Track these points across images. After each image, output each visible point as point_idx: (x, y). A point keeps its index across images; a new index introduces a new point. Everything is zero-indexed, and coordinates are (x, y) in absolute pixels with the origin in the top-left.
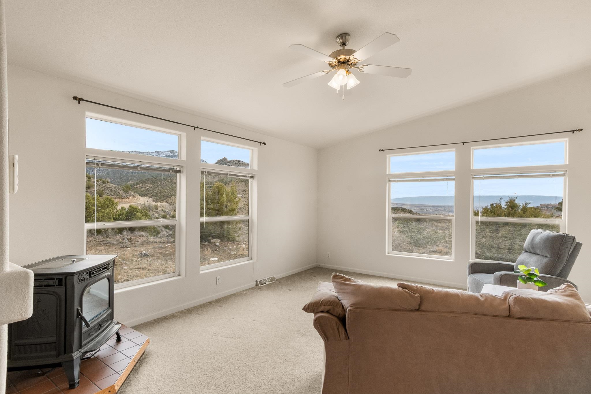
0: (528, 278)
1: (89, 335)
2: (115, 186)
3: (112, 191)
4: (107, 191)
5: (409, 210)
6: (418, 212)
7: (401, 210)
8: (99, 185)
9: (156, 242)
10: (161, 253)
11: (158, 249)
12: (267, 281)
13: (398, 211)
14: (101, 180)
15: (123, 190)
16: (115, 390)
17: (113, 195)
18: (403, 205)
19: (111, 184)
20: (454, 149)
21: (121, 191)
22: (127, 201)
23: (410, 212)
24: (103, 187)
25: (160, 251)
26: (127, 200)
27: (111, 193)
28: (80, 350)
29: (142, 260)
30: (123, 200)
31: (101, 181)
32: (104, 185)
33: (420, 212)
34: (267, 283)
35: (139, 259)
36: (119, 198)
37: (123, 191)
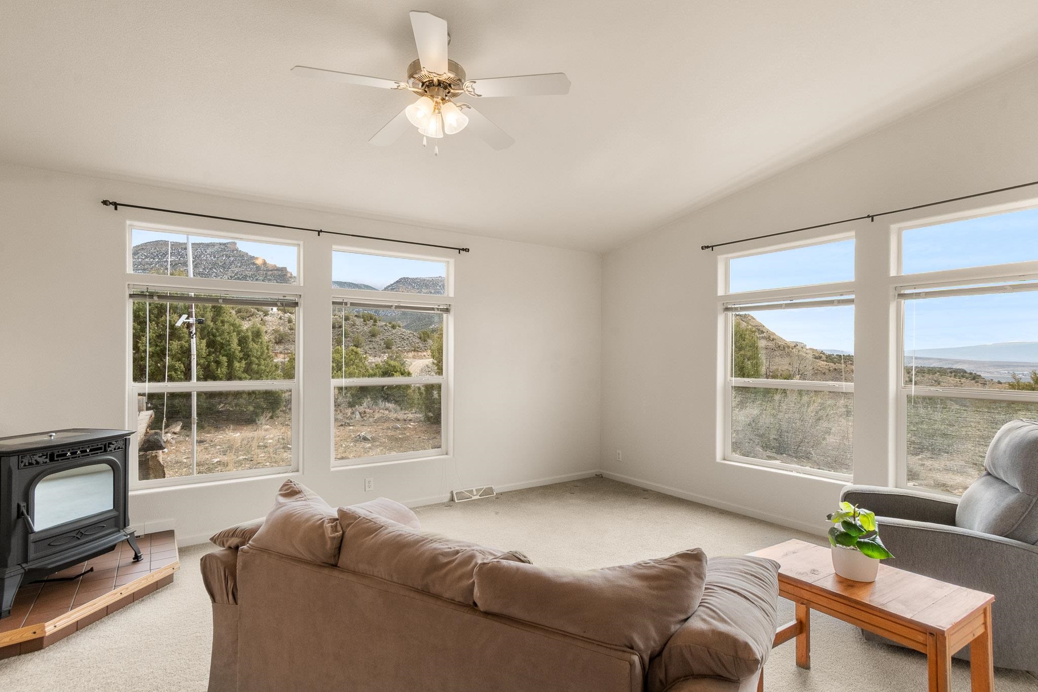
0: (843, 535)
1: (49, 545)
2: (409, 332)
3: (405, 340)
4: (398, 340)
5: (971, 374)
6: (996, 378)
7: (951, 372)
8: (388, 331)
9: (399, 420)
10: (391, 438)
11: (391, 430)
12: (475, 493)
13: (941, 376)
14: (390, 323)
15: (420, 338)
16: (45, 632)
17: (406, 346)
18: (957, 362)
19: (404, 330)
20: (853, 233)
21: (418, 340)
22: (425, 356)
23: (974, 379)
24: (392, 335)
25: (393, 433)
26: (425, 353)
27: (403, 343)
28: (24, 565)
29: (355, 446)
30: (420, 353)
31: (390, 325)
32: (394, 331)
33: (1003, 378)
34: (474, 498)
35: (352, 444)
36: (414, 351)
37: (420, 340)
